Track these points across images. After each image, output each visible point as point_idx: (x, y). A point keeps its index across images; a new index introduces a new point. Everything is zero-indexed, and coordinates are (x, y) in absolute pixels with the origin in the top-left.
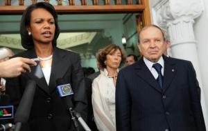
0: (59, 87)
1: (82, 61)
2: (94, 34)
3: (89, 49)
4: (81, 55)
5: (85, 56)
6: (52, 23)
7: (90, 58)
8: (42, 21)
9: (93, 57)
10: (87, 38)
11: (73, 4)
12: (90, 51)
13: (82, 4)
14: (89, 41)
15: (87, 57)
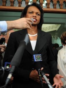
0: (34, 55)
1: (52, 40)
2: (59, 25)
3: (56, 34)
4: (52, 37)
5: (54, 38)
6: (39, 15)
7: (57, 39)
8: (32, 12)
9: (58, 38)
10: (56, 27)
11: (49, 8)
12: (57, 35)
13: (54, 8)
14: (57, 29)
15: (55, 38)
